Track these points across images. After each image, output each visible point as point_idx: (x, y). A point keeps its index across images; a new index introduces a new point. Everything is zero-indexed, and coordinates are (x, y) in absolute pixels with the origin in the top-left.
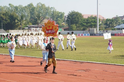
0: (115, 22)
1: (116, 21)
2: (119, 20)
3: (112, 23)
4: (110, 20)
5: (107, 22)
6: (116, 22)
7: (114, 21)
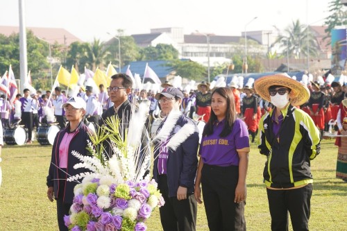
0: (105, 56)
1: (109, 53)
2: (130, 48)
3: (94, 58)
4: (86, 46)
5: (75, 54)
6: (109, 55)
7: (104, 53)
